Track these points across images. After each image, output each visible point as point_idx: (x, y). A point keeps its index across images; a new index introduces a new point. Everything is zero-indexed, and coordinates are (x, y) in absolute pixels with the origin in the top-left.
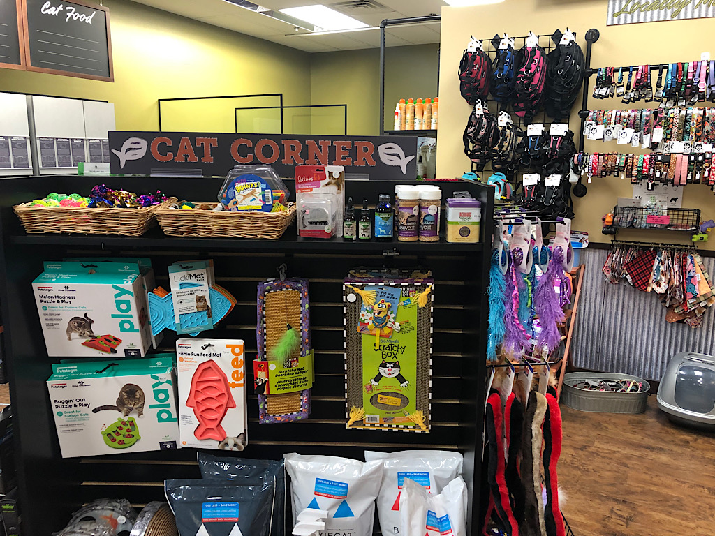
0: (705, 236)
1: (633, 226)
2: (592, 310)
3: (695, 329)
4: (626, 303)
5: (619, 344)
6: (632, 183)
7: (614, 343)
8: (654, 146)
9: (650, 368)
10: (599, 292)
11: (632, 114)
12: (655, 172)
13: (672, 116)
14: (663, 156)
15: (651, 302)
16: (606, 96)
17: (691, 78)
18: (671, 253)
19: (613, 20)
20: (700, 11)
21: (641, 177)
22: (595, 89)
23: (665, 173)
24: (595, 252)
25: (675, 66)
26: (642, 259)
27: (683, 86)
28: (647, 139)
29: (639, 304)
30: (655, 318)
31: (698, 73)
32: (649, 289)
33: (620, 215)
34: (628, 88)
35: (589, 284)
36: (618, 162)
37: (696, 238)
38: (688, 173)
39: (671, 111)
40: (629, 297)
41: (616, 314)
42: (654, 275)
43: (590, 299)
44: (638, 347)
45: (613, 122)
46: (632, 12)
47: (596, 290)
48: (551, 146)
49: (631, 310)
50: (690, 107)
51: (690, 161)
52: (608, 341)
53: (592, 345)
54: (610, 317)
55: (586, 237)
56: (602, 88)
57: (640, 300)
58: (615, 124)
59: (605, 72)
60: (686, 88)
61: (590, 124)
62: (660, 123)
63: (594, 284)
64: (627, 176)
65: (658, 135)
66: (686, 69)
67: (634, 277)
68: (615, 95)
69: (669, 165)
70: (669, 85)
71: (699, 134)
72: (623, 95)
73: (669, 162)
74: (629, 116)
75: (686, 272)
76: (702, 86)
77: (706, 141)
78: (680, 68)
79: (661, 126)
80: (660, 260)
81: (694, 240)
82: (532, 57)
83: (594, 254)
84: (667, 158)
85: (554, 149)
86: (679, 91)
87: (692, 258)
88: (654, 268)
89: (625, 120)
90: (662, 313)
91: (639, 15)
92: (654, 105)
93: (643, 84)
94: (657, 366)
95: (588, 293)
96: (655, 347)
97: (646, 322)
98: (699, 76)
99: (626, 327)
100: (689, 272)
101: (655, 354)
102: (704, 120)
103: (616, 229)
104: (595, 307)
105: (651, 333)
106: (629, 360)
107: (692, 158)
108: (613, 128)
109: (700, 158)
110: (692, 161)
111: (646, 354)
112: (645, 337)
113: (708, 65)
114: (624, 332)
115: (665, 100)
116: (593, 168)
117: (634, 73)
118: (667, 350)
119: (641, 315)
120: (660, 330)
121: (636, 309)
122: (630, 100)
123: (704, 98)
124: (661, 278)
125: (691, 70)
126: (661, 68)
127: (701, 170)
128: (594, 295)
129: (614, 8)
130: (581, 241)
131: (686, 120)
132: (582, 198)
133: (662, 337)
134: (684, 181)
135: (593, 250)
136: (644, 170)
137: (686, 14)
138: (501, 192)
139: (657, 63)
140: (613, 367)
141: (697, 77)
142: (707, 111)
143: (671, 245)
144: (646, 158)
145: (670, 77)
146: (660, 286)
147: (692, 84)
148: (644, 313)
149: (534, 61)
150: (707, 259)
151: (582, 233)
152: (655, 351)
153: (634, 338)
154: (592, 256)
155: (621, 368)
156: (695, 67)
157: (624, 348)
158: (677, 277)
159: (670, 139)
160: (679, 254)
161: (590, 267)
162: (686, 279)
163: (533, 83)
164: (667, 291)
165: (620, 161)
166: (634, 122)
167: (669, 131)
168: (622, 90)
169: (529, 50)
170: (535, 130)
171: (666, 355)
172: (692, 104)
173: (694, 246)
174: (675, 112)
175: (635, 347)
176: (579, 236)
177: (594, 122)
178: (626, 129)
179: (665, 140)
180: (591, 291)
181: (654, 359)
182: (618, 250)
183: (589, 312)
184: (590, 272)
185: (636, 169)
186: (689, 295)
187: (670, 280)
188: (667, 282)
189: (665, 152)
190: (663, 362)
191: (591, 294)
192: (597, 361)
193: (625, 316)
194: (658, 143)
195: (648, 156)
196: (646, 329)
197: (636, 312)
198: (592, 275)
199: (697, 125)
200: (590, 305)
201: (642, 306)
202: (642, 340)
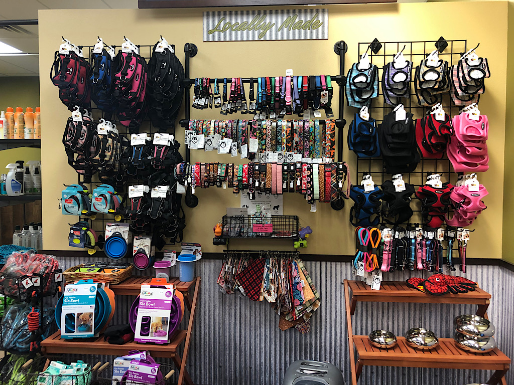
0: (305, 242)
1: (241, 236)
2: (212, 323)
3: (306, 334)
4: (243, 312)
5: (240, 355)
6: (234, 193)
7: (235, 354)
8: (251, 156)
9: (270, 376)
10: (217, 303)
11: (230, 125)
12: (254, 182)
13: (264, 127)
14: (260, 165)
15: (265, 309)
16: (205, 106)
17: (279, 92)
18: (278, 259)
19: (208, 37)
20: (282, 34)
21: (242, 187)
22: (195, 100)
23: (263, 183)
24: (210, 262)
25: (264, 80)
26: (253, 268)
27: (273, 100)
28: (244, 149)
29: (255, 312)
30: (270, 325)
31: (283, 87)
32: (261, 298)
33: (228, 225)
34: (225, 100)
35: (207, 296)
36: (219, 172)
37: (297, 244)
38: (283, 182)
39: (263, 122)
40: (246, 306)
41: (235, 324)
42: (265, 283)
43: (209, 311)
44: (258, 356)
45: (212, 131)
46: (224, 31)
47: (214, 301)
48: (155, 156)
49: (248, 320)
50: (280, 119)
51: (283, 170)
52: (230, 353)
53: (214, 360)
54: (230, 328)
55: (199, 249)
56: (200, 99)
57: (255, 308)
58: (214, 134)
59: (202, 82)
60: (275, 100)
61: (191, 133)
62: (255, 134)
63: (212, 295)
64: (229, 186)
65: (254, 145)
66: (273, 84)
67: (246, 287)
68: (213, 106)
69: (266, 175)
70: (260, 98)
71: (290, 145)
72: (220, 106)
73: (266, 172)
74: (226, 126)
75: (292, 279)
76: (288, 99)
77: (296, 151)
78: (268, 82)
79: (256, 137)
80: (268, 268)
81: (296, 247)
82: (128, 62)
83: (209, 265)
84: (263, 168)
85: (157, 159)
86: (269, 104)
87: (296, 264)
88: (265, 276)
89: (223, 130)
90: (276, 320)
91: (231, 34)
92: (249, 117)
93: (237, 96)
94: (276, 373)
95: (207, 305)
96: (273, 354)
97: (263, 330)
98: (285, 91)
99: (245, 337)
100: (295, 278)
101: (273, 362)
102: (292, 131)
103: (225, 239)
104: (214, 320)
105: (268, 340)
106: (250, 371)
107: (285, 168)
108: (213, 138)
109: (292, 168)
110: (286, 171)
111: (265, 362)
112: (263, 346)
113: (292, 80)
114: (243, 343)
115: (258, 112)
116: (196, 178)
117: (229, 85)
118: (283, 356)
119: (258, 323)
120: (275, 337)
121: (253, 318)
122: (227, 111)
123: (291, 111)
124: (270, 287)
125: (277, 84)
126: (252, 81)
127: (294, 179)
128: (212, 307)
129: (208, 26)
130: (195, 253)
131: (277, 131)
132: (194, 209)
133: (278, 343)
134: (280, 190)
135: (208, 260)
136: (244, 179)
137: (271, 35)
138: (108, 205)
139: (247, 76)
140: (236, 380)
141: (283, 91)
142: (294, 123)
143: (277, 251)
144: (244, 168)
145: (260, 90)
146: (270, 295)
147: (280, 98)
148: (260, 321)
149: (129, 67)
150: (308, 263)
151: (195, 244)
152: (273, 358)
153: (253, 348)
154: (207, 267)
155: (243, 380)
156: (281, 81)
157: (245, 358)
158: (284, 285)
159: (265, 150)
160: (285, 261)
161: (207, 278)
162: (293, 286)
163: (133, 91)
164: (276, 300)
165: (221, 171)
166: (232, 132)
167: (263, 142)
168: (219, 101)
169: (125, 55)
170: (138, 140)
171: (283, 361)
172: (282, 117)
173: (296, 252)
174: (267, 124)
175: (255, 357)
176: (192, 248)
177: (194, 132)
178: (224, 138)
179: (261, 150)
180: (209, 304)
181: (273, 366)
182: (230, 260)
183: (209, 325)
184: (207, 283)
185: (236, 179)
186: (297, 302)
187: (278, 288)
188: (276, 291)
189: (262, 162)
190: (280, 369)
191: (209, 306)
192: (221, 375)
193: (243, 326)
194: (255, 153)
195: (246, 166)
196: (263, 338)
197: (253, 321)
198: (210, 286)
199: (287, 136)
200: (209, 318)
201: (258, 314)
202: (260, 349)
